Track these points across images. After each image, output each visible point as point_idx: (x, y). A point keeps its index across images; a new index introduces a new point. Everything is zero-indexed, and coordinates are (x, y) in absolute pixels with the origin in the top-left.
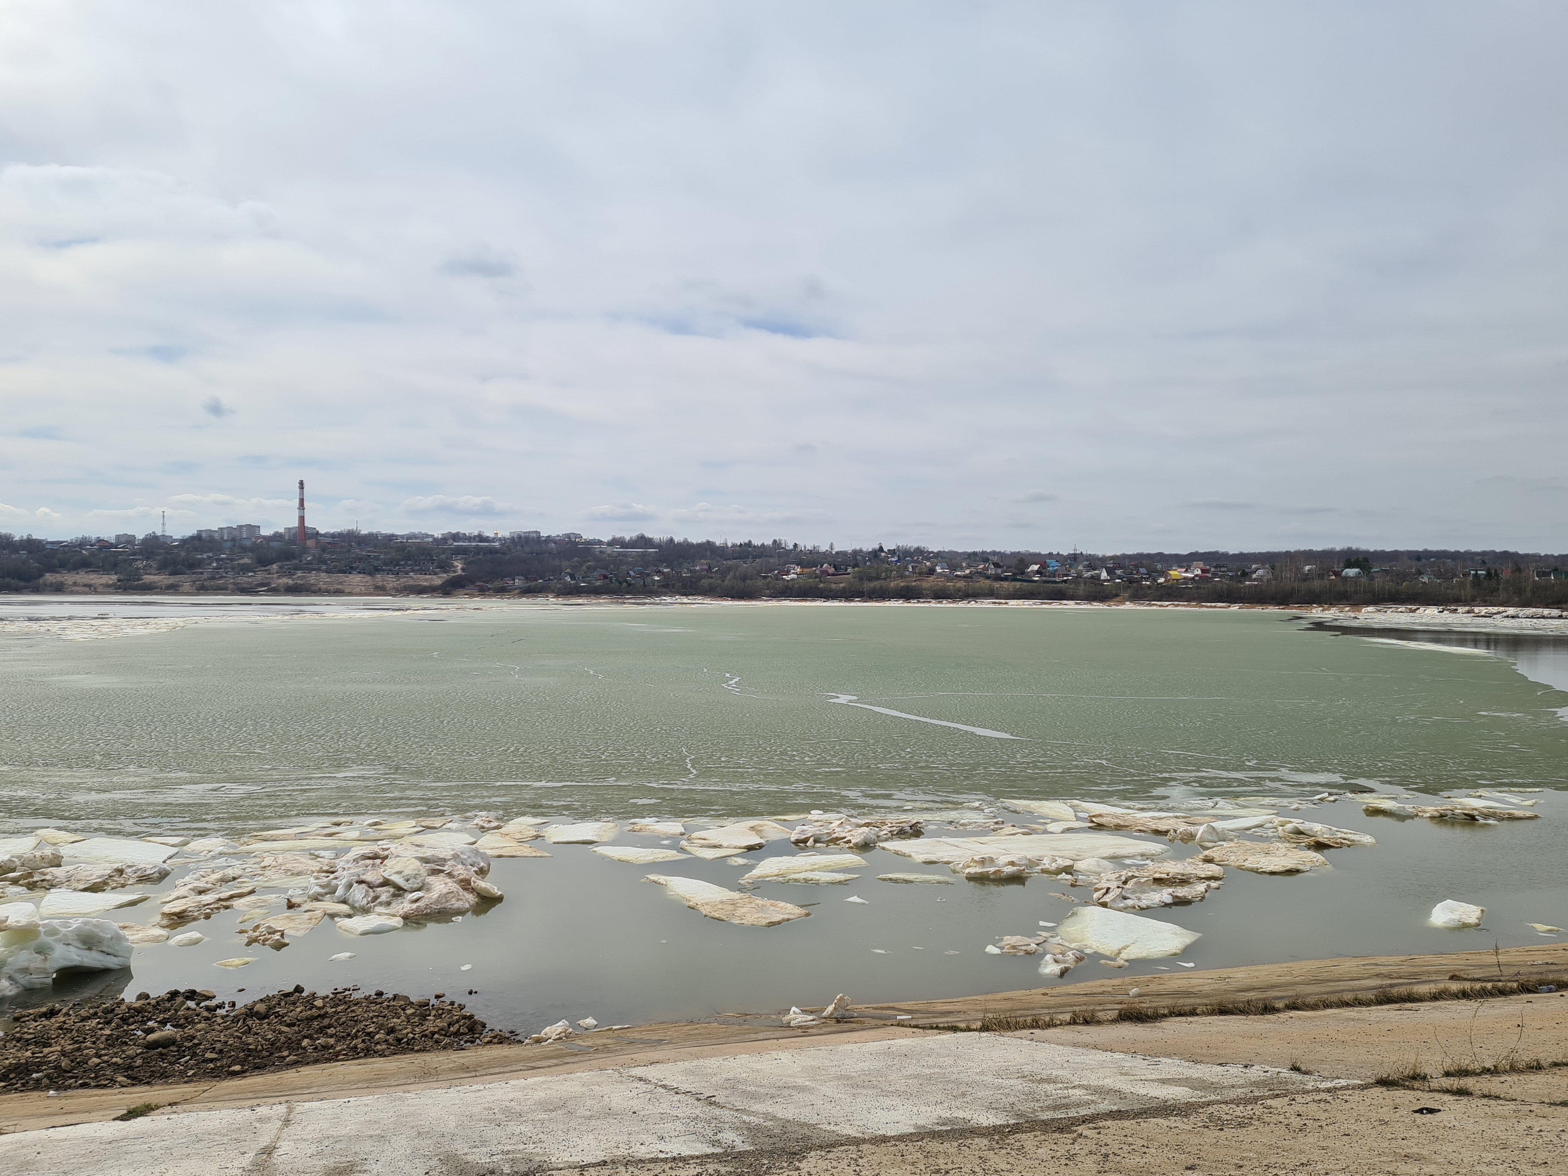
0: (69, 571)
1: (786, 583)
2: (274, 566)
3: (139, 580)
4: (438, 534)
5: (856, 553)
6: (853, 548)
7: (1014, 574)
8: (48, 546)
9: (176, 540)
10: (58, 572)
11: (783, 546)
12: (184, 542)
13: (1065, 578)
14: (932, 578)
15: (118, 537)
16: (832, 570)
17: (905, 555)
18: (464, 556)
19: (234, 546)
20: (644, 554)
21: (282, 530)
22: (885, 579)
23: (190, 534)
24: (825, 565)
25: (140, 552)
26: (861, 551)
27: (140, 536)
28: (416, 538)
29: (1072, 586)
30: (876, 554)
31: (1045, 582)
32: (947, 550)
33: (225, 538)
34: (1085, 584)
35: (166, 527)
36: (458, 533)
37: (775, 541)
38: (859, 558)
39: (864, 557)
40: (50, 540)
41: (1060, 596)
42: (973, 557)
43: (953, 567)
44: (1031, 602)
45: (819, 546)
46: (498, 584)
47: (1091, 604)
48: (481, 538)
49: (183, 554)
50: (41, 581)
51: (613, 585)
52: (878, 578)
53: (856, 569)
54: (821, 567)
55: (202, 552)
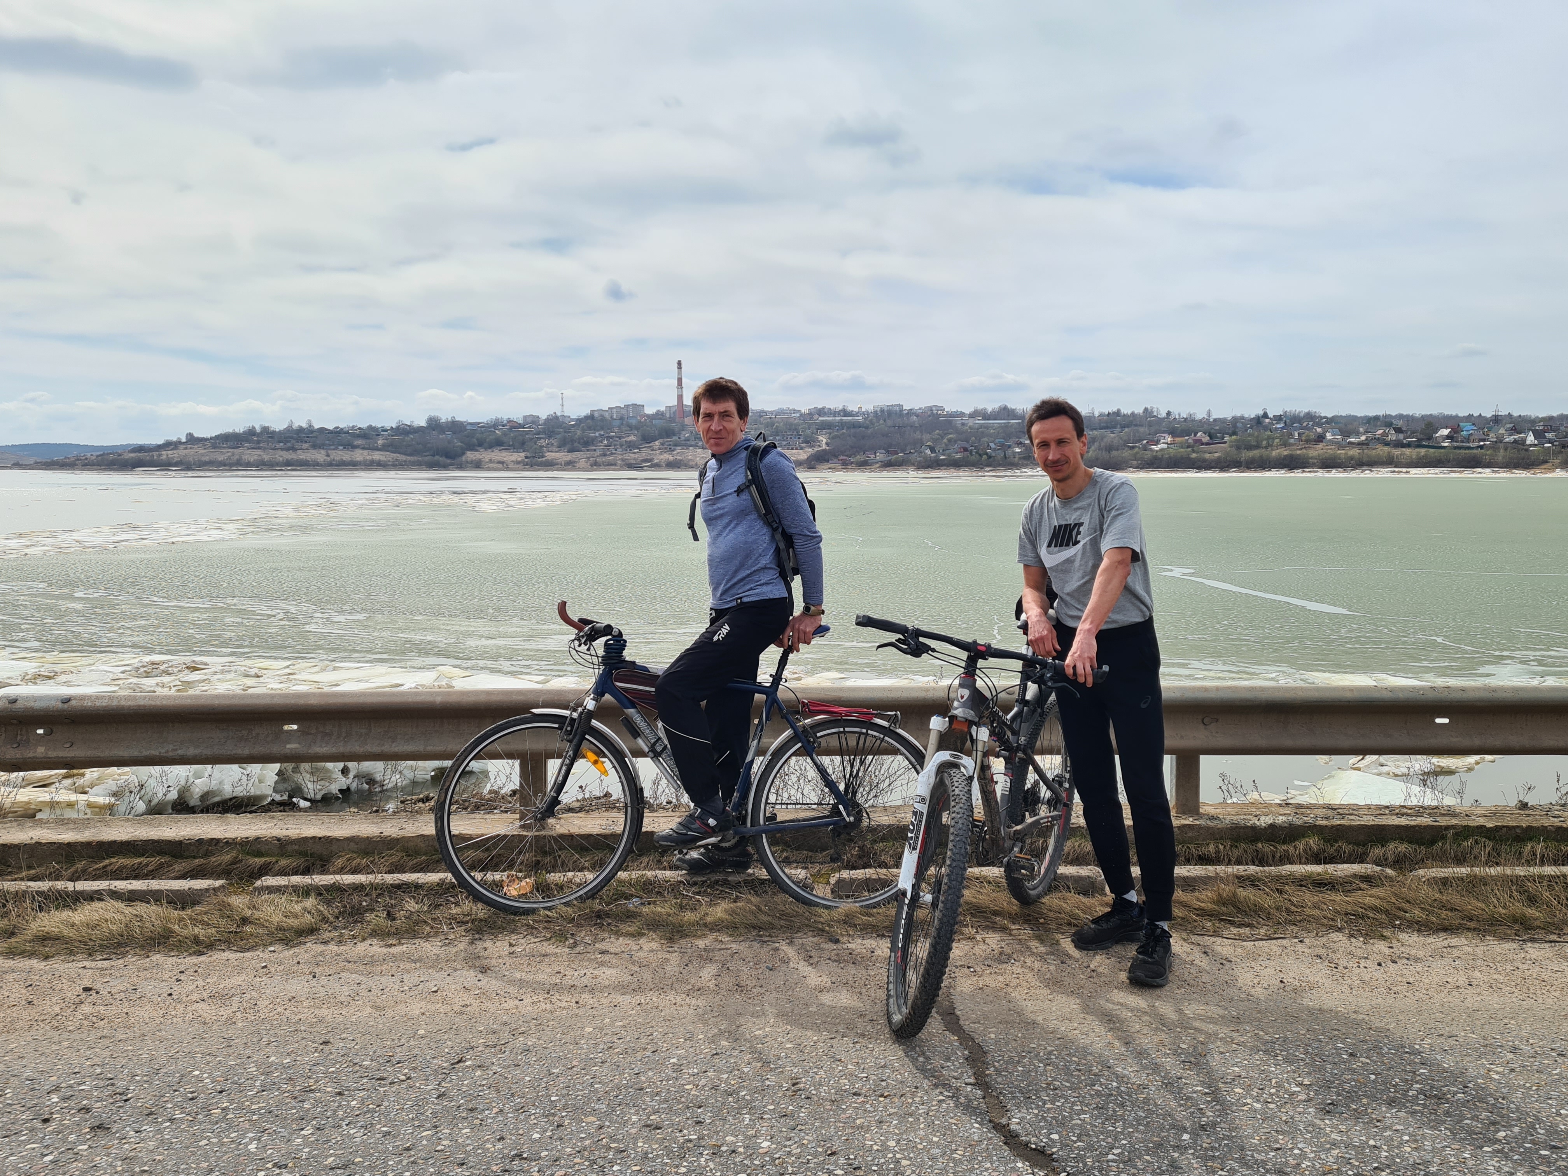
0: (486, 449)
1: (1154, 454)
2: (657, 443)
3: (543, 457)
4: (805, 410)
5: (1235, 420)
6: (1234, 414)
7: (1419, 440)
8: (469, 427)
9: (573, 420)
10: (477, 451)
11: (1155, 414)
12: (579, 421)
13: (1482, 443)
14: (1321, 445)
15: (525, 417)
16: (1206, 439)
17: (1291, 421)
18: (828, 431)
19: (622, 424)
20: (1006, 426)
21: (663, 409)
22: (1266, 447)
23: (585, 414)
24: (1199, 434)
25: (544, 432)
26: (1242, 418)
27: (543, 417)
28: (784, 414)
29: (1488, 452)
30: (1258, 421)
31: (1456, 448)
32: (1344, 414)
33: (615, 417)
34: (1506, 450)
35: (565, 409)
36: (823, 408)
37: (1146, 409)
38: (1239, 425)
39: (1245, 425)
40: (470, 421)
41: (1473, 463)
42: (1372, 421)
43: (1346, 433)
44: (1438, 470)
45: (1195, 414)
46: (860, 457)
47: (1512, 473)
48: (845, 413)
49: (579, 432)
50: (464, 458)
51: (973, 457)
52: (1258, 447)
53: (1234, 437)
54: (1195, 435)
55: (595, 430)
